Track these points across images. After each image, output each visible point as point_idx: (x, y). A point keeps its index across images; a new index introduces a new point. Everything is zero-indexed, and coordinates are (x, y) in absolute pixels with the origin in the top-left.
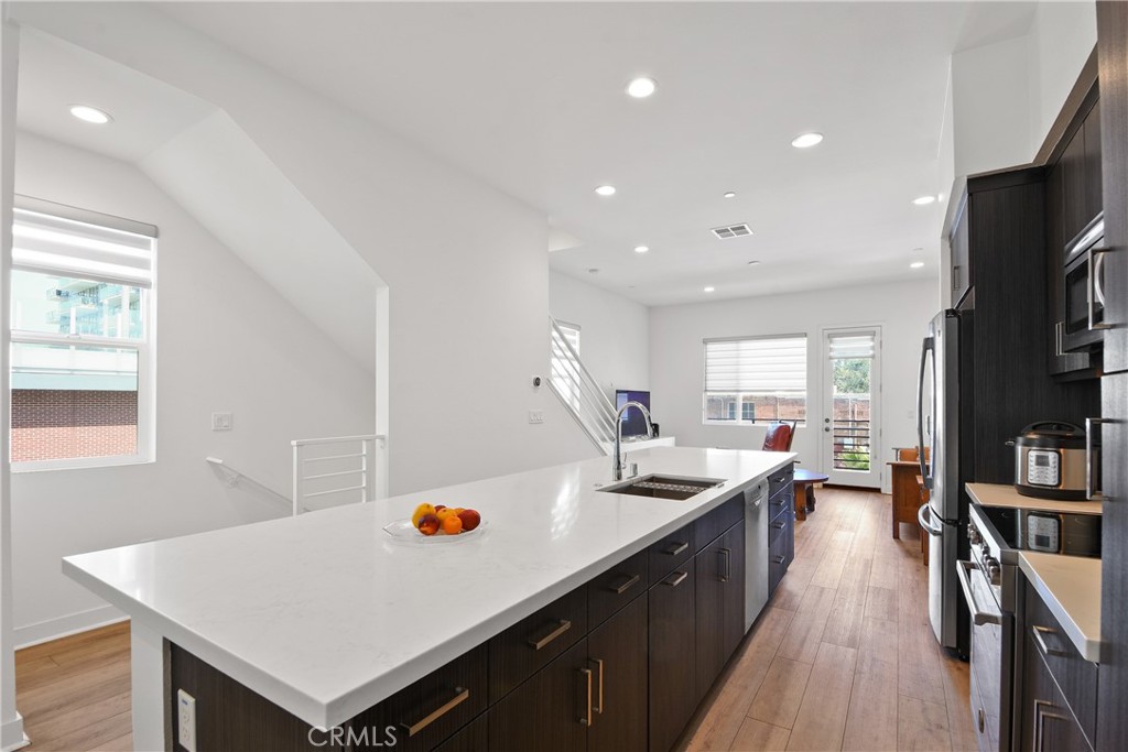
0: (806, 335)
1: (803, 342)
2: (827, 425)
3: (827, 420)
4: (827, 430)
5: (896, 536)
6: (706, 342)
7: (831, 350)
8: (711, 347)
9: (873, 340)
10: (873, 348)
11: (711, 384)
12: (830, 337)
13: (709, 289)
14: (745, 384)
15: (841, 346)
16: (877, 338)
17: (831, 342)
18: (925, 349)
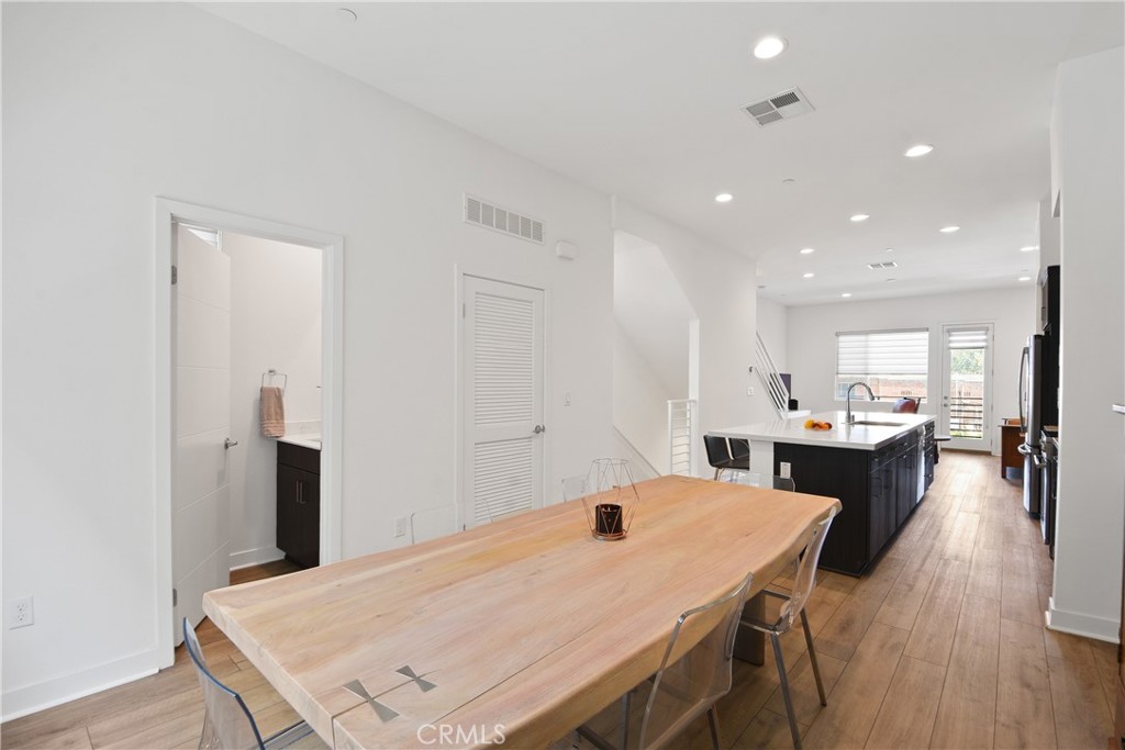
0: (927, 330)
1: (925, 335)
2: (945, 402)
3: (946, 398)
4: (945, 405)
5: (1004, 476)
6: (838, 335)
7: (950, 342)
8: (842, 338)
9: (986, 334)
10: (986, 341)
11: (842, 368)
12: (949, 331)
13: (846, 295)
14: (872, 368)
15: (958, 339)
16: (990, 333)
17: (950, 335)
18: (1024, 353)
